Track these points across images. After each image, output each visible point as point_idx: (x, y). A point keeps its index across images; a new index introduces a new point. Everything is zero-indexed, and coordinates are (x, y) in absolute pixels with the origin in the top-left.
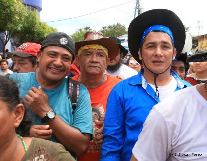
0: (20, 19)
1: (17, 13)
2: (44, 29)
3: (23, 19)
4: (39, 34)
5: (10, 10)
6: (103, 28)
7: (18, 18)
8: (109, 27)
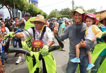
0: (27, 7)
1: (26, 4)
2: (37, 10)
3: (28, 6)
4: (35, 12)
5: (23, 4)
6: (62, 10)
7: (26, 6)
8: (64, 9)
